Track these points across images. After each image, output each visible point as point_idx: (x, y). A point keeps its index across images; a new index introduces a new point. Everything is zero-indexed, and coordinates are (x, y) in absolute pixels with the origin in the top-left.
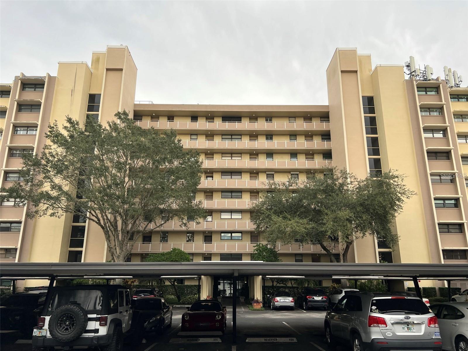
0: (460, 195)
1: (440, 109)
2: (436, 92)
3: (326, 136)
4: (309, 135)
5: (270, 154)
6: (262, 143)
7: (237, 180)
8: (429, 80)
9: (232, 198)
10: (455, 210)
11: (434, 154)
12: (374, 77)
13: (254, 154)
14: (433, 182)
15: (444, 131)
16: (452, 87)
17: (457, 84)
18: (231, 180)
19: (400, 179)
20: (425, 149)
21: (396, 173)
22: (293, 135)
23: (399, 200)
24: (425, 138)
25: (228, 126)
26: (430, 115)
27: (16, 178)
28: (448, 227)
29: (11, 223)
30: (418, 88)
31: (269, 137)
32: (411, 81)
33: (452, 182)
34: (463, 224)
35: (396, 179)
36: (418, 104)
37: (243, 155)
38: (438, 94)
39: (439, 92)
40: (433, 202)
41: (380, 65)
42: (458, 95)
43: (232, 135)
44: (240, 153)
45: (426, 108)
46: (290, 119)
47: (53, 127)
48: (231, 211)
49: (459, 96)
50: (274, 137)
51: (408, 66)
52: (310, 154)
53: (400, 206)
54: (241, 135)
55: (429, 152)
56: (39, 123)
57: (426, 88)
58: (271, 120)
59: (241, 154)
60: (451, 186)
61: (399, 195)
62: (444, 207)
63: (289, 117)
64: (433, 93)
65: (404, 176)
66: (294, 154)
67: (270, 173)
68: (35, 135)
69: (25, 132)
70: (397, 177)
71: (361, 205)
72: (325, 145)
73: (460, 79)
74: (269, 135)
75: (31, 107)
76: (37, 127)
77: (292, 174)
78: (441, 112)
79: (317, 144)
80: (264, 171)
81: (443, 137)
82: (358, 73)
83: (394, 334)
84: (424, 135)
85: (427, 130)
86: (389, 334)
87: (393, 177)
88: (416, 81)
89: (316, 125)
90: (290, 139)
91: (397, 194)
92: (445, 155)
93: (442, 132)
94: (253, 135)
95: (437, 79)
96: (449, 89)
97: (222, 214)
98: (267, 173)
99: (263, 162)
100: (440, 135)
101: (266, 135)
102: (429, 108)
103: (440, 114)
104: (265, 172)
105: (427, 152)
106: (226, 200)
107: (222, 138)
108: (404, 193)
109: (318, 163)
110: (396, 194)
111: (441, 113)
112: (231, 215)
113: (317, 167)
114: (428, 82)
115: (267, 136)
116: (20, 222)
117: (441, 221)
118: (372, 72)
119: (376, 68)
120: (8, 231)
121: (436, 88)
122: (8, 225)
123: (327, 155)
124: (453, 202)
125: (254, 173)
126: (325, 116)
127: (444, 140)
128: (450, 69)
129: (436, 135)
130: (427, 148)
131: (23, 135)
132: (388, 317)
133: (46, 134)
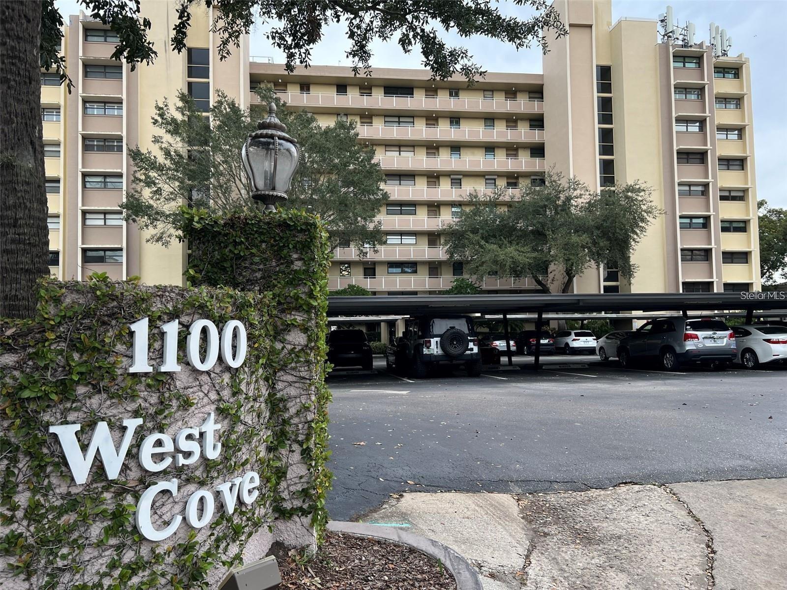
0: (712, 213)
1: (700, 90)
2: (698, 65)
3: (537, 122)
4: (512, 120)
5: (456, 147)
6: (444, 132)
7: (411, 188)
8: (691, 46)
9: (401, 214)
10: (703, 232)
11: (686, 156)
12: (615, 36)
13: (433, 147)
14: (681, 194)
15: (702, 122)
16: (718, 56)
17: (724, 50)
18: (401, 188)
19: (647, 192)
20: (675, 148)
21: (643, 186)
22: (489, 119)
23: (643, 220)
24: (677, 132)
25: (396, 103)
26: (686, 98)
27: (100, 183)
28: (692, 253)
29: (105, 250)
30: (675, 58)
31: (454, 120)
32: (665, 47)
33: (703, 194)
34: (711, 249)
35: (642, 194)
36: (673, 83)
37: (416, 149)
38: (699, 67)
39: (701, 66)
40: (678, 221)
41: (626, 18)
42: (724, 68)
43: (399, 117)
44: (412, 145)
45: (682, 89)
46: (485, 93)
47: (162, 108)
48: (401, 234)
49: (726, 70)
50: (462, 121)
51: (662, 21)
52: (512, 149)
53: (643, 229)
54: (413, 117)
55: (679, 153)
56: (124, 97)
57: (684, 57)
58: (457, 95)
59: (414, 146)
60: (701, 200)
61: (645, 214)
62: (690, 228)
63: (484, 90)
64: (693, 65)
65: (652, 189)
66: (490, 148)
67: (457, 178)
68: (121, 117)
69: (102, 112)
70: (644, 191)
71: (598, 228)
72: (535, 136)
73: (729, 42)
74: (455, 119)
75: (105, 70)
76: (122, 103)
77: (486, 179)
78: (701, 94)
79: (524, 134)
80: (448, 174)
81: (699, 131)
82: (593, 27)
83: (704, 345)
84: (676, 128)
85: (679, 120)
86: (700, 346)
87: (639, 190)
88: (674, 46)
89: (523, 105)
90: (485, 126)
91: (643, 213)
92: (699, 156)
93: (698, 124)
94: (432, 118)
95: (701, 45)
96: (714, 59)
97: (388, 237)
98: (452, 177)
99: (444, 161)
100: (694, 128)
101: (450, 118)
102: (686, 89)
103: (698, 98)
104: (449, 176)
105: (677, 153)
106: (397, 218)
107: (385, 121)
108: (650, 212)
109: (524, 163)
110: (641, 213)
111: (700, 96)
112: (401, 239)
113: (524, 168)
114: (690, 49)
115: (452, 119)
116: (121, 249)
117: (685, 247)
118: (611, 28)
119: (620, 22)
120: (102, 262)
121: (698, 59)
122: (102, 253)
123: (538, 150)
124: (701, 221)
125: (433, 177)
126: (536, 91)
127: (701, 135)
128: (717, 28)
129: (691, 129)
130: (678, 148)
131: (98, 116)
132: (700, 334)
133: (153, 118)
